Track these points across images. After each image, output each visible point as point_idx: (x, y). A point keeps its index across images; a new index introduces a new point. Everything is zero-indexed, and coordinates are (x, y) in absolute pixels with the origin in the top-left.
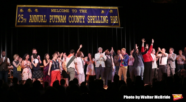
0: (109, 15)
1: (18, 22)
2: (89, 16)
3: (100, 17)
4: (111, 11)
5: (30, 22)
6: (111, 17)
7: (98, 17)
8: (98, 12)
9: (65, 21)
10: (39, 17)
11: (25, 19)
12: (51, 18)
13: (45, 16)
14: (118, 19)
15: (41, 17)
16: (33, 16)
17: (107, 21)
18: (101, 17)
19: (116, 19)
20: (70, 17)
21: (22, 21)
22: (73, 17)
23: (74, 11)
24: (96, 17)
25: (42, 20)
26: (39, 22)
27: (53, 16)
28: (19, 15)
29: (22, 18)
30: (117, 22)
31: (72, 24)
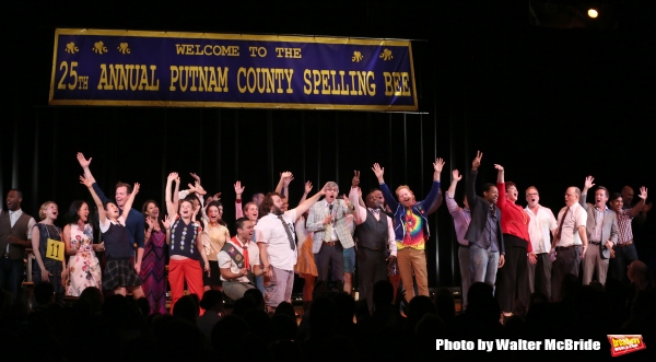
0: (380, 67)
1: (60, 86)
2: (307, 71)
3: (347, 73)
4: (387, 54)
5: (100, 87)
6: (386, 74)
7: (342, 73)
8: (341, 59)
9: (223, 87)
10: (135, 70)
11: (85, 79)
12: (175, 76)
13: (153, 68)
14: (410, 84)
15: (141, 71)
16: (111, 66)
17: (372, 90)
18: (352, 73)
19: (405, 83)
20: (242, 73)
21: (72, 84)
22: (251, 74)
23: (256, 53)
24: (333, 73)
25: (145, 81)
26: (134, 88)
27: (181, 68)
28: (64, 64)
29: (73, 73)
30: (409, 94)
31: (247, 97)
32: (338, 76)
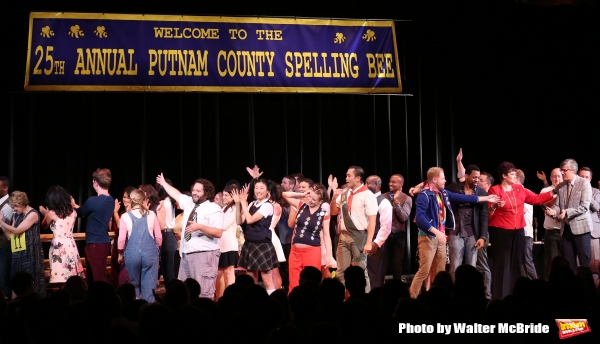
0: (363, 49)
1: (36, 71)
2: (289, 54)
3: (329, 55)
4: (370, 35)
5: (77, 72)
6: (369, 56)
7: (324, 55)
8: (322, 40)
9: (203, 71)
10: (112, 55)
11: (62, 64)
12: (153, 60)
13: (131, 52)
14: (393, 65)
15: (118, 55)
16: (88, 51)
17: (354, 72)
18: (335, 55)
19: (388, 65)
20: (222, 56)
21: (48, 69)
22: (232, 56)
23: (236, 35)
24: (315, 55)
25: (123, 65)
26: (111, 73)
27: (160, 52)
28: (40, 48)
29: (49, 58)
30: (392, 75)
31: (228, 81)
32: (320, 58)
